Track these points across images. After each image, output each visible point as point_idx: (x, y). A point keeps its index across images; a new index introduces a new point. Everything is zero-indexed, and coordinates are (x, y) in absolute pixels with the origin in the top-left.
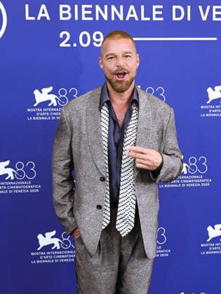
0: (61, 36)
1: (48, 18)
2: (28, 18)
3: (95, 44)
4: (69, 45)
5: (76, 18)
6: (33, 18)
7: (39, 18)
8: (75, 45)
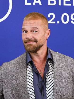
0: (49, 16)
1: (40, 4)
2: (26, 3)
3: (72, 22)
4: (54, 22)
5: (60, 4)
6: (30, 4)
7: (34, 4)
8: (58, 22)
